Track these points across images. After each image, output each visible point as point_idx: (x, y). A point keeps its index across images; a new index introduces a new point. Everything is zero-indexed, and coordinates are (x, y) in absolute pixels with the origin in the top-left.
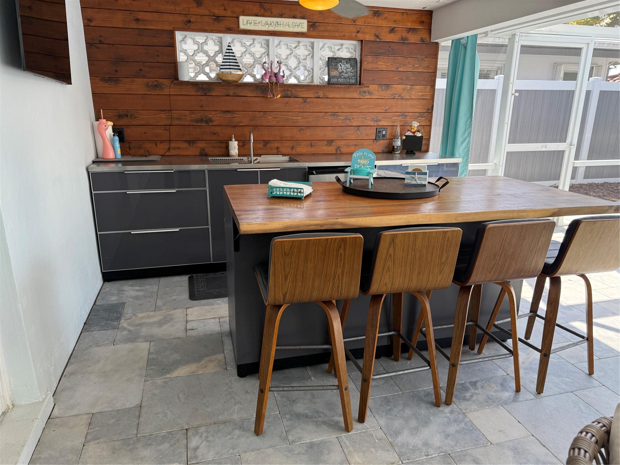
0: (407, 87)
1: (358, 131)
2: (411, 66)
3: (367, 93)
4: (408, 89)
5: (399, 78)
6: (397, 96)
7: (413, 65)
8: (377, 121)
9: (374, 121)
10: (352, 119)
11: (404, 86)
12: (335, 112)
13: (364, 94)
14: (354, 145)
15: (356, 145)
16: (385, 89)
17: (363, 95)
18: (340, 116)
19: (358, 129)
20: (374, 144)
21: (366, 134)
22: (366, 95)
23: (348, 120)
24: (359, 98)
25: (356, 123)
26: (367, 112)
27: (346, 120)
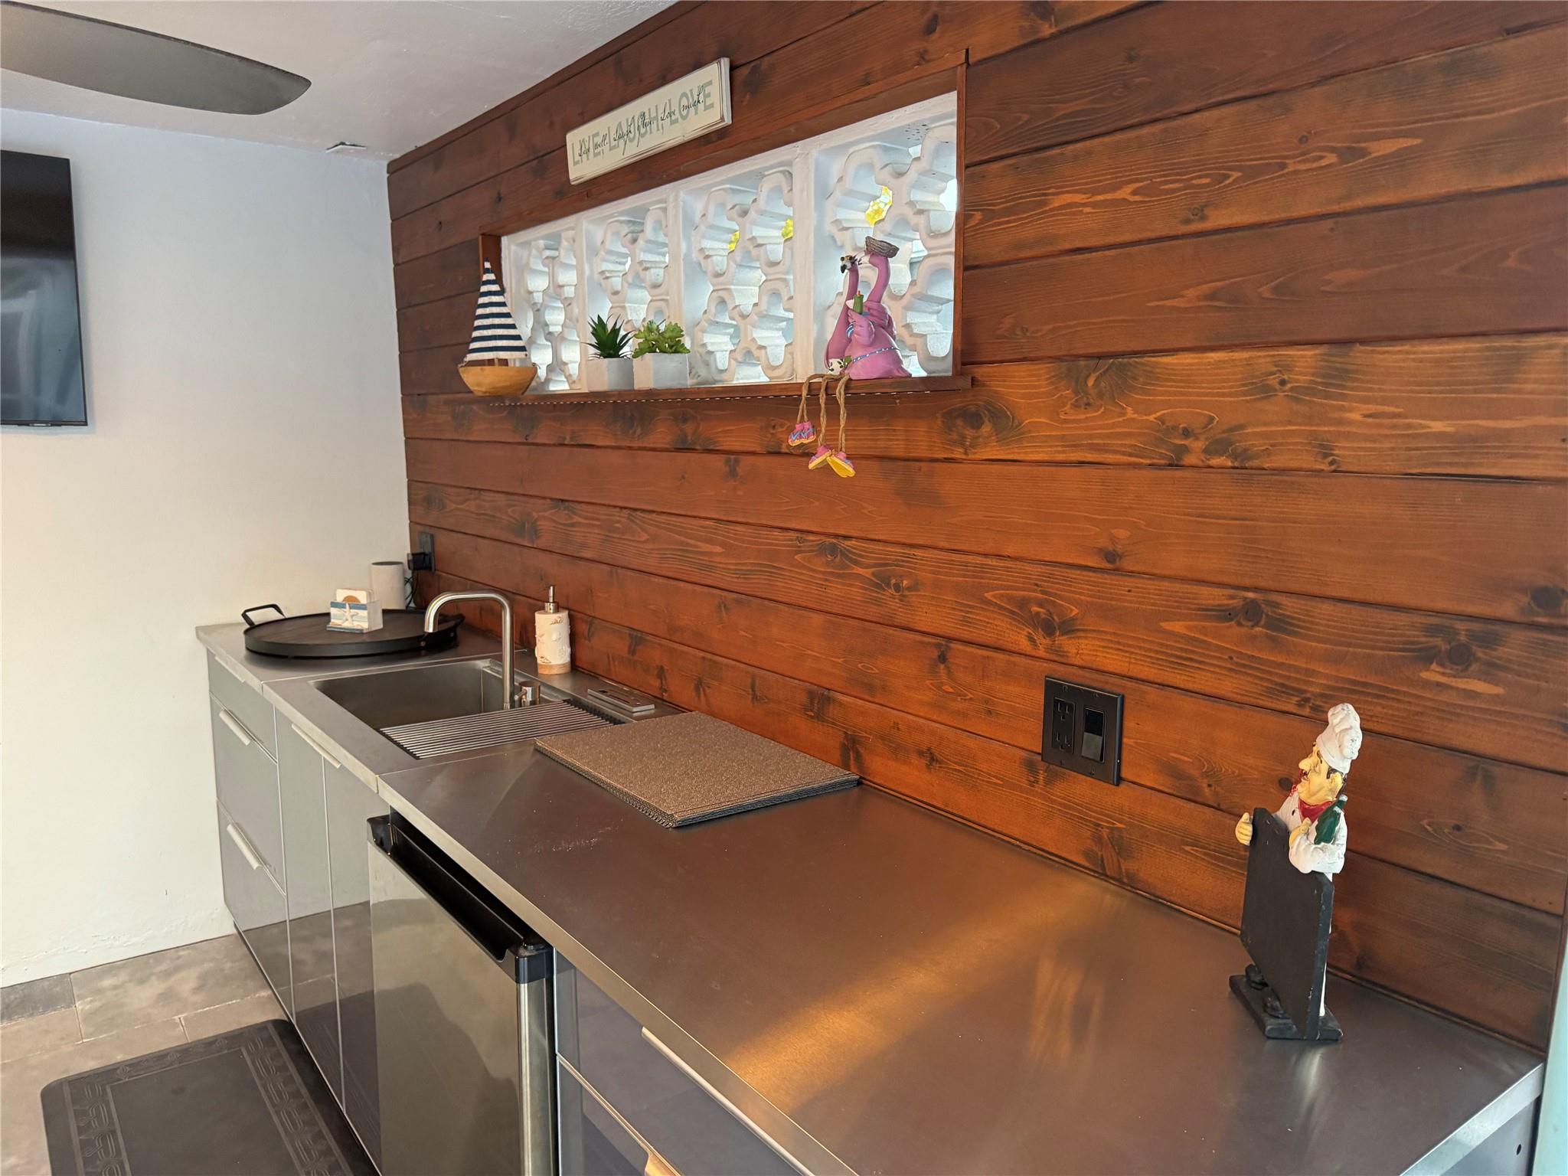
0: (1284, 367)
1: (942, 666)
2: (1331, 158)
4: (1301, 379)
5: (1212, 296)
6: (1198, 445)
7: (1349, 154)
8: (1049, 629)
9: (1034, 621)
10: (909, 588)
11: (1262, 359)
13: (969, 432)
14: (921, 753)
15: (933, 759)
16: (1100, 395)
17: (963, 437)
18: (856, 563)
19: (943, 658)
20: (1032, 784)
21: (987, 702)
22: (981, 440)
23: (892, 591)
24: (946, 456)
25: (931, 617)
26: (986, 555)
27: (884, 590)
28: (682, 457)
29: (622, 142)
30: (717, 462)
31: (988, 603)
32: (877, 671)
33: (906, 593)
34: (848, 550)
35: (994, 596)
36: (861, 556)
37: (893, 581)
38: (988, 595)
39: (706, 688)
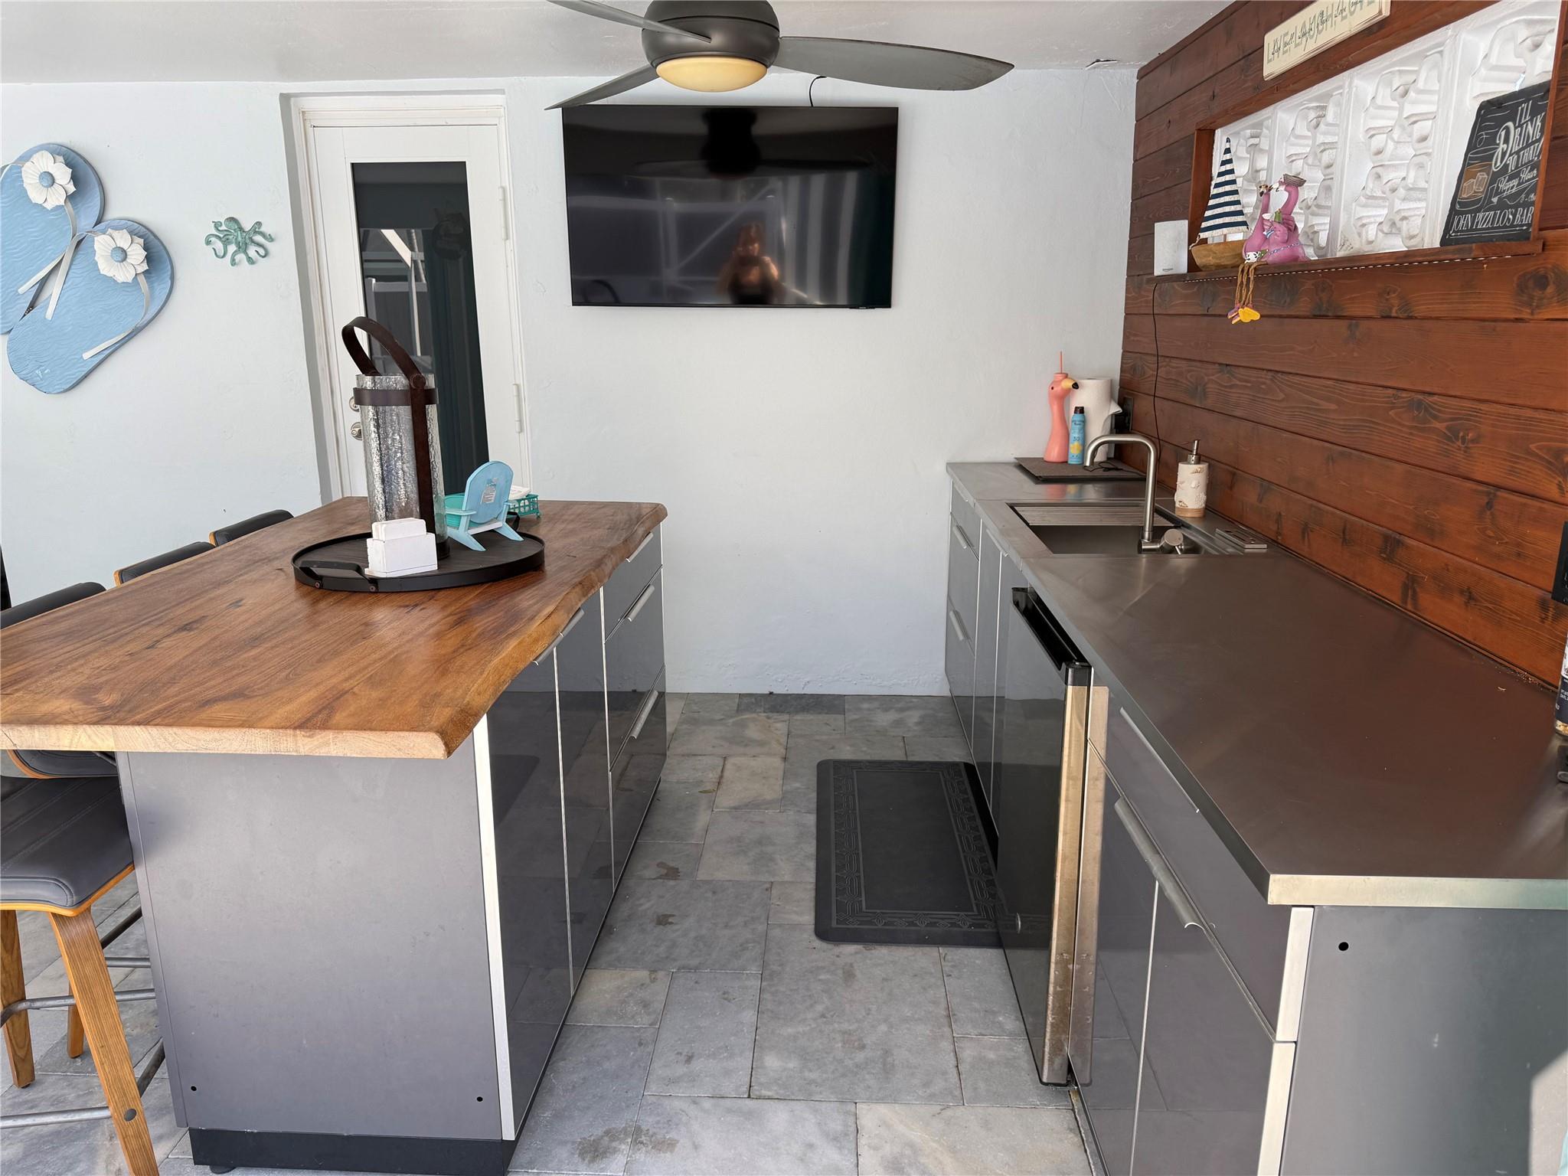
1: (1488, 512)
3: (1550, 290)
10: (1472, 441)
12: (1424, 393)
13: (1537, 293)
14: (1462, 592)
15: (1471, 598)
17: (1531, 297)
18: (1435, 417)
19: (1489, 505)
20: (1543, 620)
21: (1519, 545)
22: (1545, 301)
23: (1459, 443)
24: (1516, 317)
25: (1486, 468)
26: (1536, 409)
27: (1453, 442)
28: (1317, 324)
29: (1304, 39)
30: (1341, 326)
31: (1530, 453)
32: (1438, 517)
33: (1470, 445)
34: (1430, 406)
35: (1537, 448)
36: (1439, 411)
37: (1461, 434)
38: (1532, 447)
39: (1310, 533)
